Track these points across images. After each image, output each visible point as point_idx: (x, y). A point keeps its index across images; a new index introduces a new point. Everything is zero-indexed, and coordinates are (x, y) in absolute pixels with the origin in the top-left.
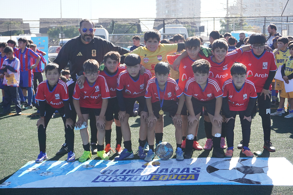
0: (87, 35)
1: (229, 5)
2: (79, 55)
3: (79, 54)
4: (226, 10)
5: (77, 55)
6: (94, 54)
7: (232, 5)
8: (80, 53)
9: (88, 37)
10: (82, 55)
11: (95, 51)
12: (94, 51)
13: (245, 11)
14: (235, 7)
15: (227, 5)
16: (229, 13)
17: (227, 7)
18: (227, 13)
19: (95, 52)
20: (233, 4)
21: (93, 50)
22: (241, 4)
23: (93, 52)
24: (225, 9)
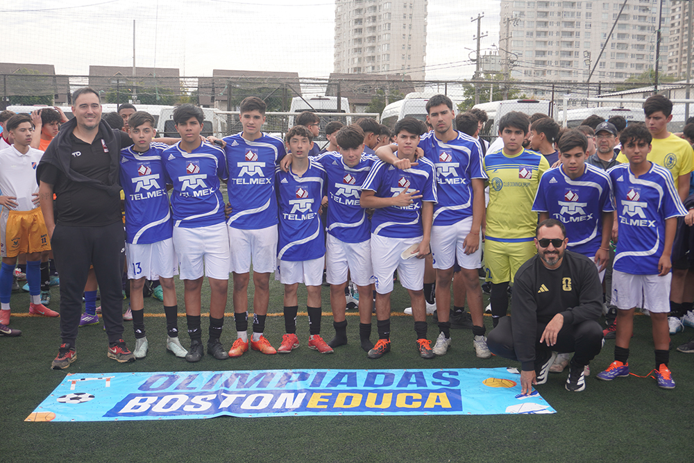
0: (549, 252)
1: (482, 53)
2: (543, 291)
3: (541, 288)
4: (476, 62)
5: (539, 292)
6: (567, 286)
7: (488, 54)
8: (543, 286)
9: (553, 255)
10: (547, 290)
11: (569, 279)
12: (567, 281)
13: (514, 66)
14: (494, 58)
15: (478, 53)
16: (481, 70)
17: (478, 56)
18: (478, 68)
19: (569, 283)
20: (490, 50)
21: (565, 279)
22: (507, 52)
23: (564, 282)
24: (473, 60)
